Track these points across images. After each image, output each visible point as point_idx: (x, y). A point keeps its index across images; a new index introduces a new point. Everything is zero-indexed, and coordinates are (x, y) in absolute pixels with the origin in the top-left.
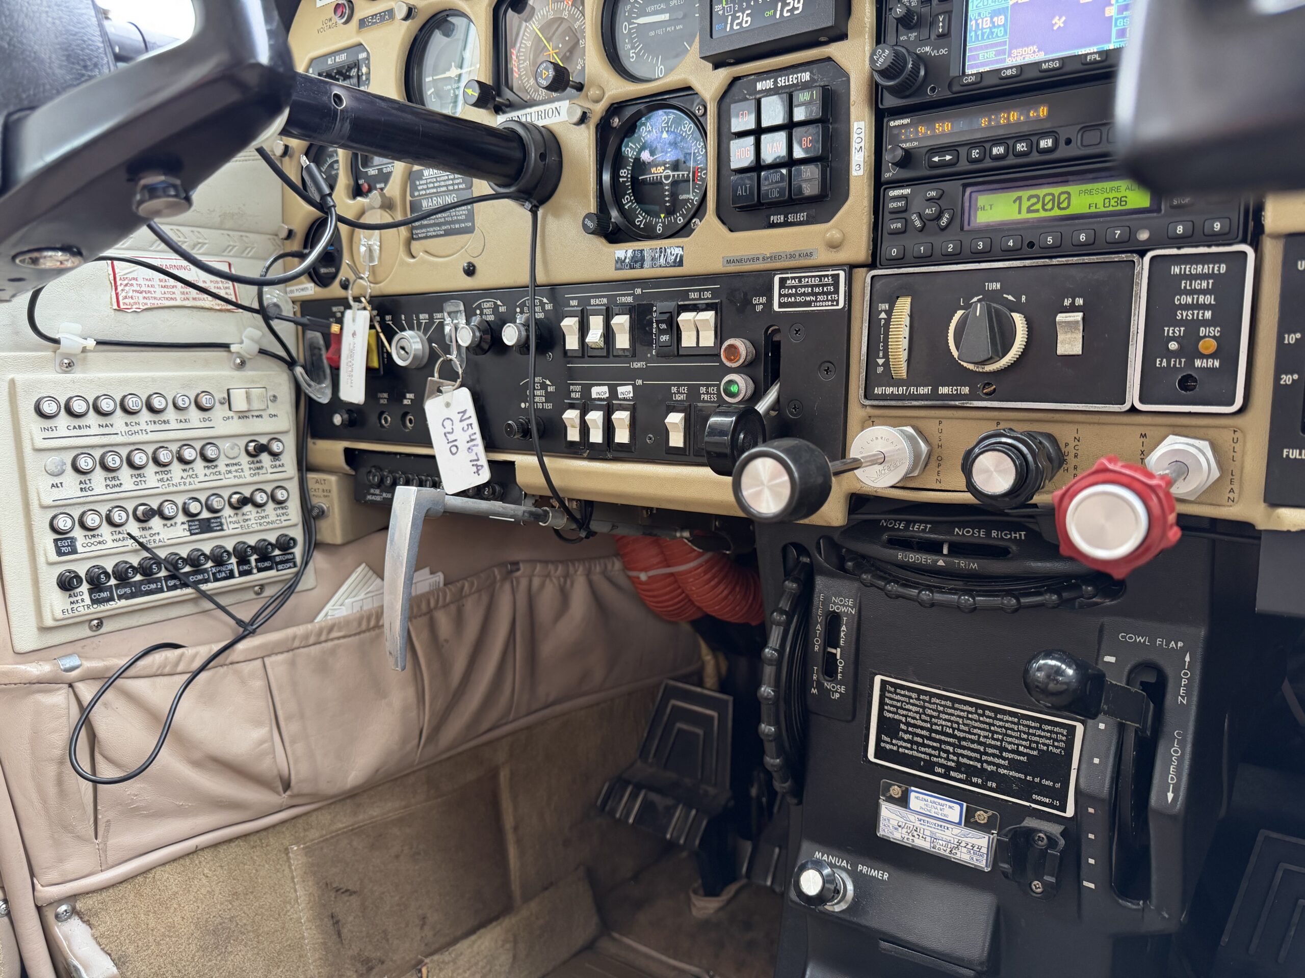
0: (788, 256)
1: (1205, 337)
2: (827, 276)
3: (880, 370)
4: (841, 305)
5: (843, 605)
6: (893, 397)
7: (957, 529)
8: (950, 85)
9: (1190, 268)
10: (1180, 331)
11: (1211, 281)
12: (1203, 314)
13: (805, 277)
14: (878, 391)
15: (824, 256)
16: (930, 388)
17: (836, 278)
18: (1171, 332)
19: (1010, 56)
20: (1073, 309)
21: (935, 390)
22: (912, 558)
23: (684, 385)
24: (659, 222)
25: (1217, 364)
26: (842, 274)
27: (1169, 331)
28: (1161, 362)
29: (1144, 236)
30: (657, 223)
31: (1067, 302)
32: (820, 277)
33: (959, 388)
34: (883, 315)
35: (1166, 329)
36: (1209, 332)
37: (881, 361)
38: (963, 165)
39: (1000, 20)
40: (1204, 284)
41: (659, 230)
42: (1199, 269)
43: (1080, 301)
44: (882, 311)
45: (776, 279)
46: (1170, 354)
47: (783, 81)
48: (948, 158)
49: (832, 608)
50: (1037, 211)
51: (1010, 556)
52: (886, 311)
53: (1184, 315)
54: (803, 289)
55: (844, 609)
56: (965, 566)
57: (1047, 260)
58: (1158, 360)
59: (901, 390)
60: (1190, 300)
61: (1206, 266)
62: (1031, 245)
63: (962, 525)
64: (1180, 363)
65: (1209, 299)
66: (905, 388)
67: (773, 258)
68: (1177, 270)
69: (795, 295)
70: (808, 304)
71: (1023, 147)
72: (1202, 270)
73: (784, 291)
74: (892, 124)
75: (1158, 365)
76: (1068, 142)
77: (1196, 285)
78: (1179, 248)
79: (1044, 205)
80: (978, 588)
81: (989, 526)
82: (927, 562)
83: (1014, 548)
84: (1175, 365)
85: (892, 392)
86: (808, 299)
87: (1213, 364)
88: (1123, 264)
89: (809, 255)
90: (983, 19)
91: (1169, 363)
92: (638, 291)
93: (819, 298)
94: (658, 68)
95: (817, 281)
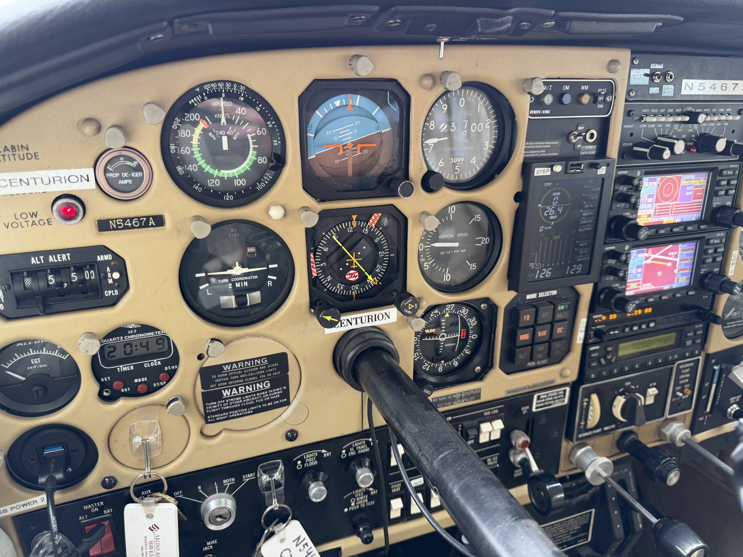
0: (542, 384)
1: (686, 388)
2: (561, 390)
3: (582, 427)
4: (566, 401)
10: (680, 388)
11: (690, 369)
12: (686, 380)
13: (550, 393)
14: (580, 436)
15: (559, 381)
17: (565, 391)
18: (677, 388)
20: (652, 386)
21: (603, 429)
24: (440, 366)
26: (568, 389)
28: (675, 400)
29: (676, 357)
30: (438, 366)
32: (558, 391)
34: (586, 403)
36: (687, 386)
37: (582, 423)
38: (621, 335)
39: (639, 270)
40: (687, 371)
41: (440, 370)
42: (687, 366)
43: (655, 383)
44: (584, 401)
45: (535, 396)
46: (676, 396)
47: (542, 295)
48: (616, 332)
50: (640, 348)
52: (587, 401)
53: (682, 382)
54: (549, 399)
57: (648, 371)
59: (590, 433)
60: (683, 377)
61: (689, 365)
65: (689, 375)
66: (591, 431)
67: (534, 386)
68: (682, 367)
69: (545, 402)
70: (550, 405)
71: (644, 326)
73: (538, 401)
74: (594, 316)
77: (685, 371)
78: (685, 360)
79: (642, 346)
85: (586, 435)
86: (550, 402)
87: (687, 396)
89: (552, 382)
90: (633, 269)
92: (450, 418)
93: (556, 401)
94: (446, 275)
95: (556, 394)
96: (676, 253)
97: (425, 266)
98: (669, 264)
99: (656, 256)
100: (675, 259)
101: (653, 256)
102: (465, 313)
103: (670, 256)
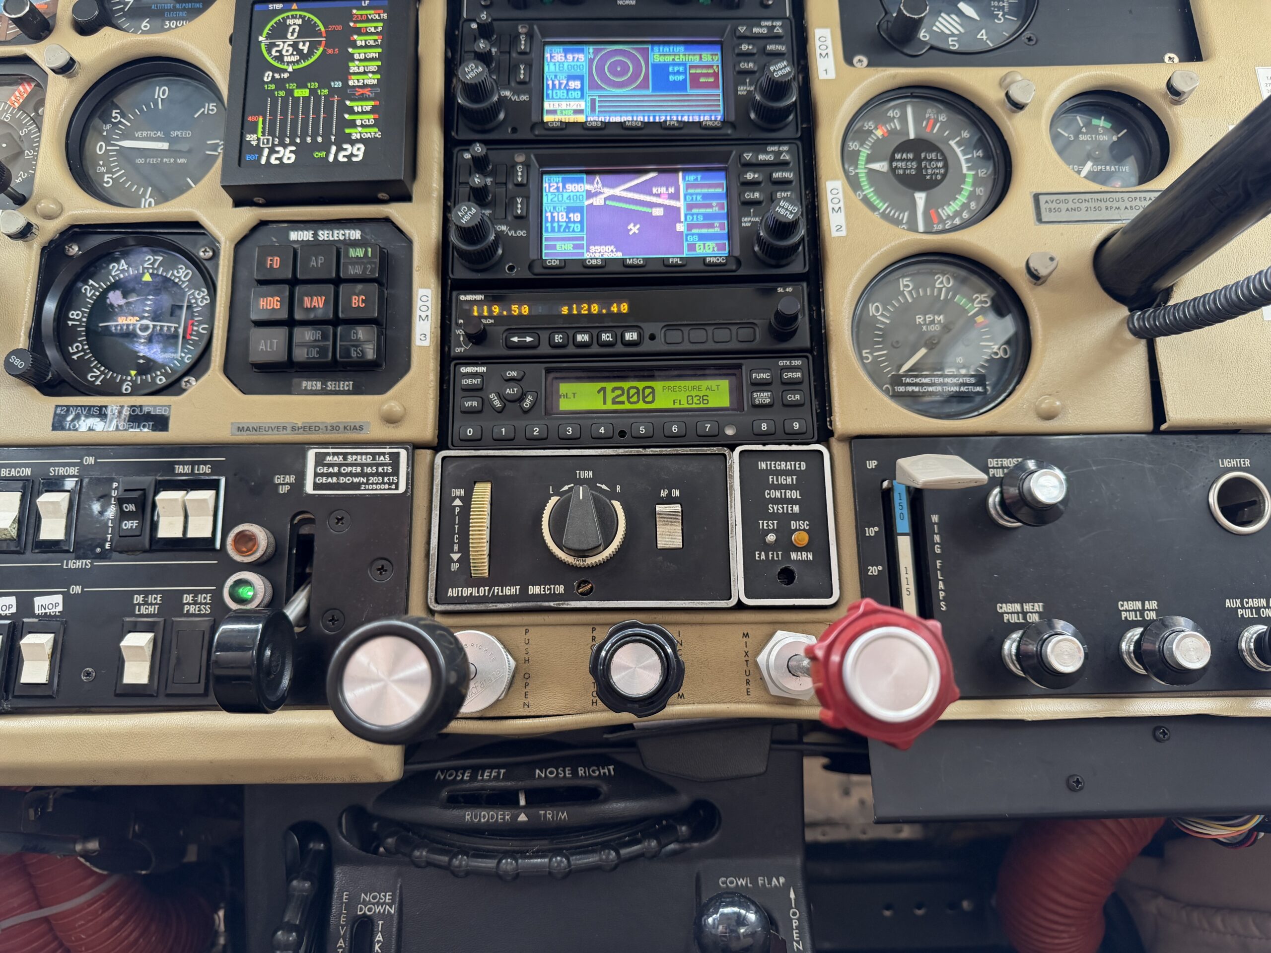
0: (329, 428)
1: (796, 530)
2: (384, 454)
3: (455, 567)
4: (402, 488)
5: (378, 904)
6: (471, 599)
7: (538, 771)
8: (530, 267)
9: (775, 464)
10: (773, 524)
11: (794, 477)
12: (792, 507)
13: (352, 454)
14: (452, 593)
15: (378, 431)
16: (518, 587)
17: (395, 457)
18: (765, 525)
19: (588, 250)
20: (670, 500)
21: (524, 590)
22: (484, 816)
23: (157, 592)
24: (126, 380)
25: (810, 557)
26: (403, 453)
27: (763, 524)
28: (760, 554)
29: (730, 432)
30: (122, 381)
31: (664, 493)
32: (374, 455)
33: (552, 586)
34: (457, 502)
35: (761, 522)
36: (800, 526)
37: (456, 557)
38: (545, 349)
39: (576, 217)
40: (789, 480)
41: (128, 388)
42: (783, 465)
43: (676, 493)
44: (455, 497)
45: (311, 454)
46: (767, 547)
47: (326, 235)
48: (528, 339)
49: (361, 910)
50: (623, 403)
51: (602, 797)
52: (460, 498)
53: (775, 508)
54: (350, 469)
55: (379, 909)
56: (553, 817)
57: (641, 450)
58: (757, 553)
59: (483, 591)
60: (778, 495)
61: (788, 463)
62: (622, 434)
63: (544, 765)
64: (778, 556)
65: (795, 494)
66: (487, 588)
67: (308, 428)
68: (764, 466)
69: (338, 475)
70: (357, 486)
71: (608, 337)
72: (786, 466)
73: (320, 470)
74: (462, 298)
75: (757, 559)
76: (652, 337)
77: (782, 480)
78: (764, 444)
79: (629, 397)
80: (568, 845)
81: (574, 763)
82: (504, 819)
83: (604, 788)
84: (773, 557)
85: (471, 594)
86: (356, 480)
87: (807, 557)
88: (714, 457)
89: (360, 428)
90: (558, 213)
91: (767, 556)
92: (91, 460)
93: (372, 480)
94: (146, 200)
95: (369, 459)
96: (672, 190)
97: (106, 180)
98: (658, 212)
99: (618, 191)
100: (673, 203)
101: (608, 192)
102: (185, 277)
103: (658, 195)
